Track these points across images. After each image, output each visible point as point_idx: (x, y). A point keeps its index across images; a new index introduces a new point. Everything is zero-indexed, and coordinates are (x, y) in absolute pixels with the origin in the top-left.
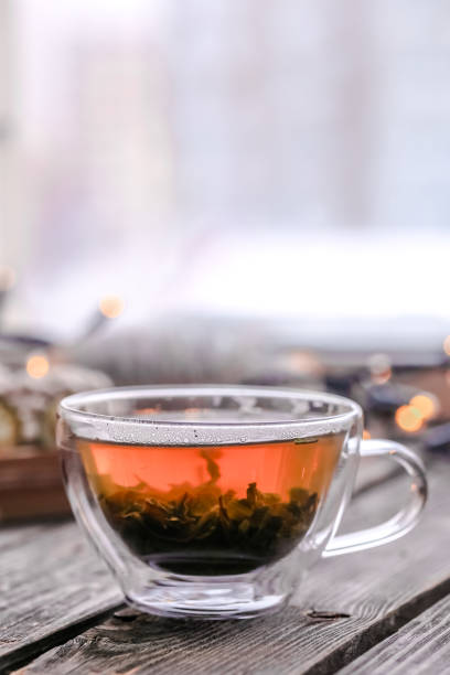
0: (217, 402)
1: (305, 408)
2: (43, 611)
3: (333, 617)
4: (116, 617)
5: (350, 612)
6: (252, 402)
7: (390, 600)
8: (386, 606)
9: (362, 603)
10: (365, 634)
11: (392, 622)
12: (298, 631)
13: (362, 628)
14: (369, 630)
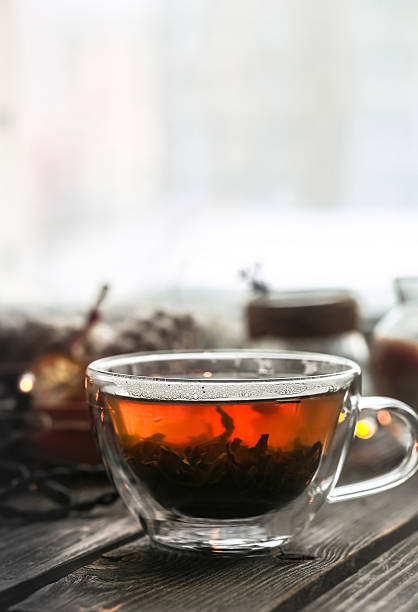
2: (39, 551)
3: (300, 559)
4: (104, 557)
5: (315, 554)
7: (351, 544)
8: (347, 549)
9: (326, 546)
10: (328, 574)
11: (353, 564)
12: (268, 571)
13: (326, 569)
14: (331, 571)
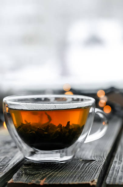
0: (43, 99)
1: (71, 100)
4: (25, 164)
6: (54, 99)
